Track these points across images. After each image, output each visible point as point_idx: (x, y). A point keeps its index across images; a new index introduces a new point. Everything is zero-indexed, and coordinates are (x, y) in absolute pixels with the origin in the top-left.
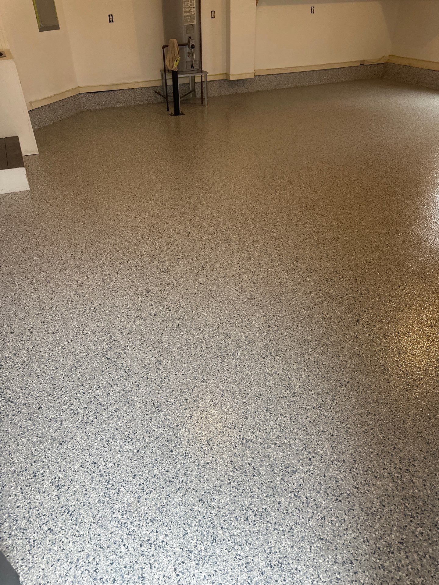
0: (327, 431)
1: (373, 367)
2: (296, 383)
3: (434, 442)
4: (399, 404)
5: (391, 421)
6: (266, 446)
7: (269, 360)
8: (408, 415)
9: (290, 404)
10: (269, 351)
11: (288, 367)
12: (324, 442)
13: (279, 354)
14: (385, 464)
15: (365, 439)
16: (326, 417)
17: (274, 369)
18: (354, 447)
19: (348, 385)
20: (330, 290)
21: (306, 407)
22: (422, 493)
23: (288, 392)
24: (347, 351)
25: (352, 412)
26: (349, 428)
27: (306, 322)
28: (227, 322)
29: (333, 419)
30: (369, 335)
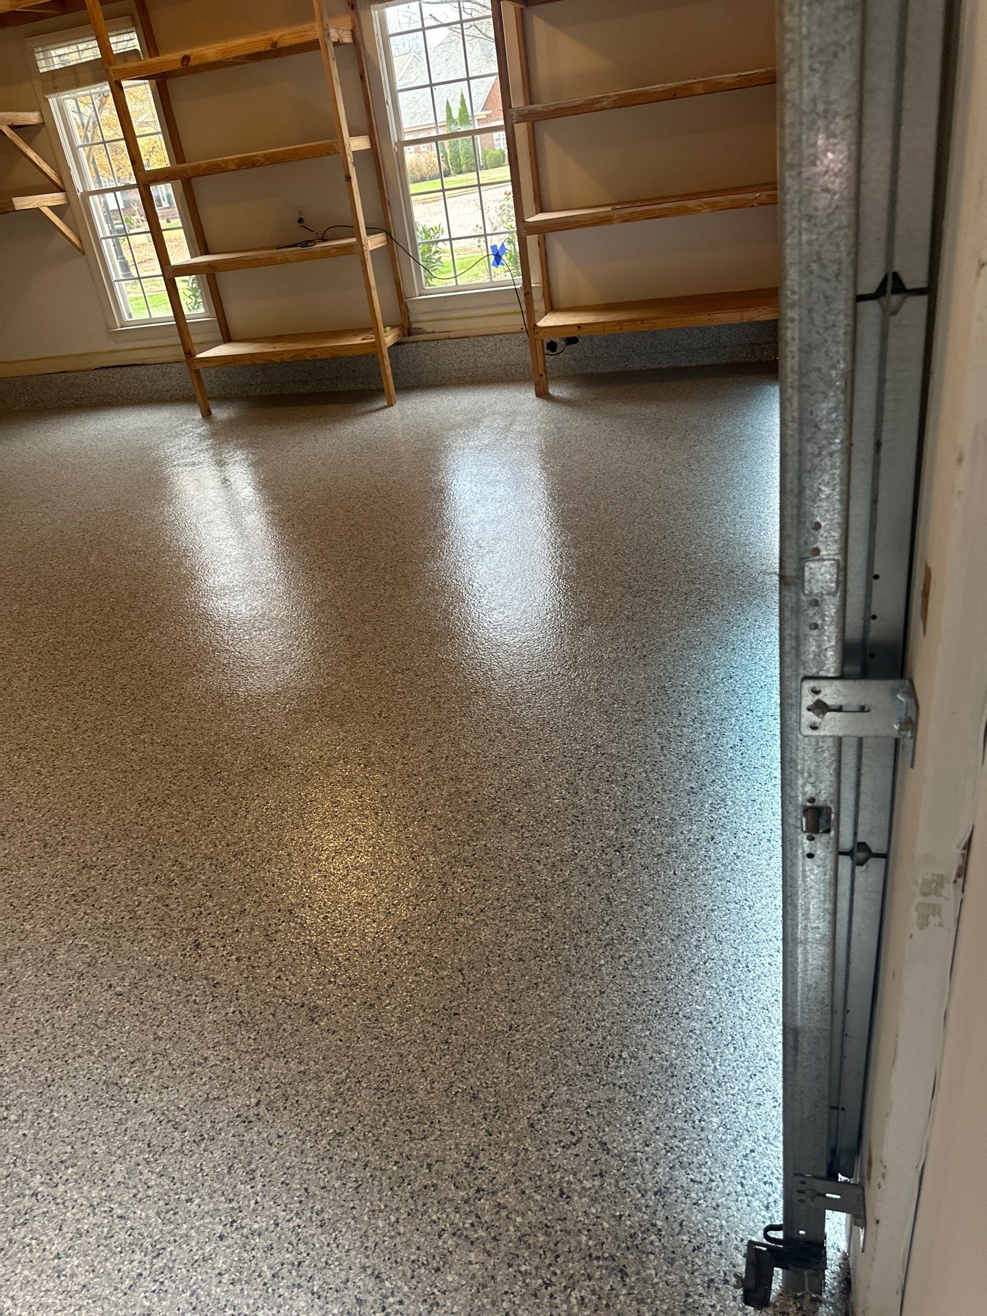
0: (282, 1265)
2: (144, 1214)
7: (40, 1218)
9: (162, 1283)
10: (27, 1192)
11: (102, 1190)
12: (290, 1302)
13: (60, 1174)
15: (368, 1204)
16: (259, 1235)
17: (69, 1230)
18: (358, 1244)
19: (262, 1109)
20: (96, 918)
21: (203, 1254)
23: (138, 1256)
24: (214, 1033)
25: (306, 1167)
27: (82, 1036)
29: (277, 1225)
30: (237, 959)
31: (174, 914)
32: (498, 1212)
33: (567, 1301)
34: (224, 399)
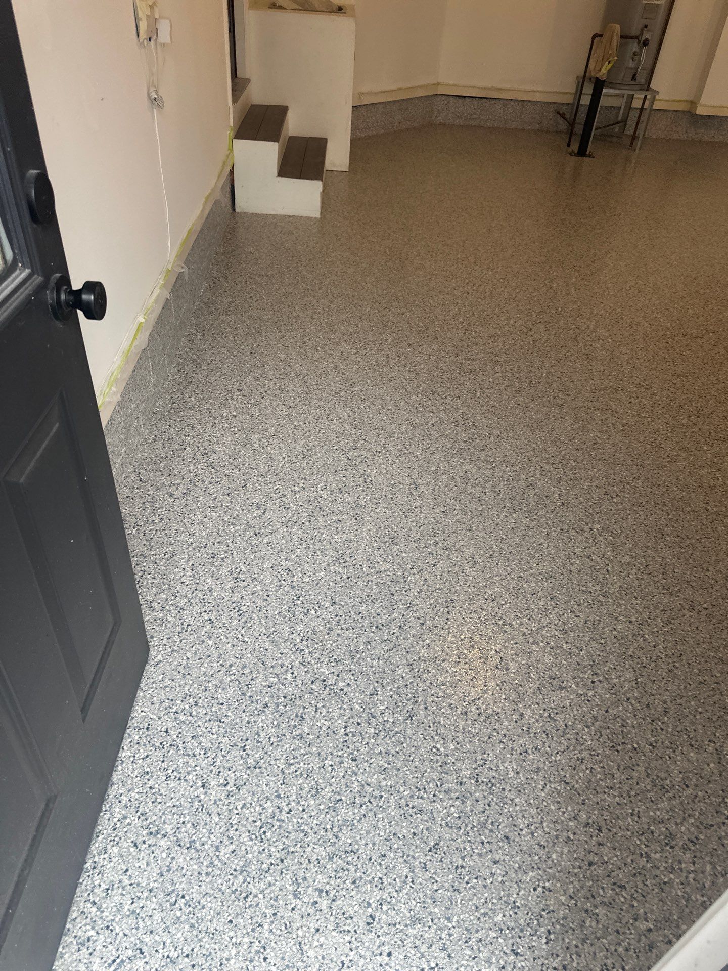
26: (677, 668)
28: (539, 467)
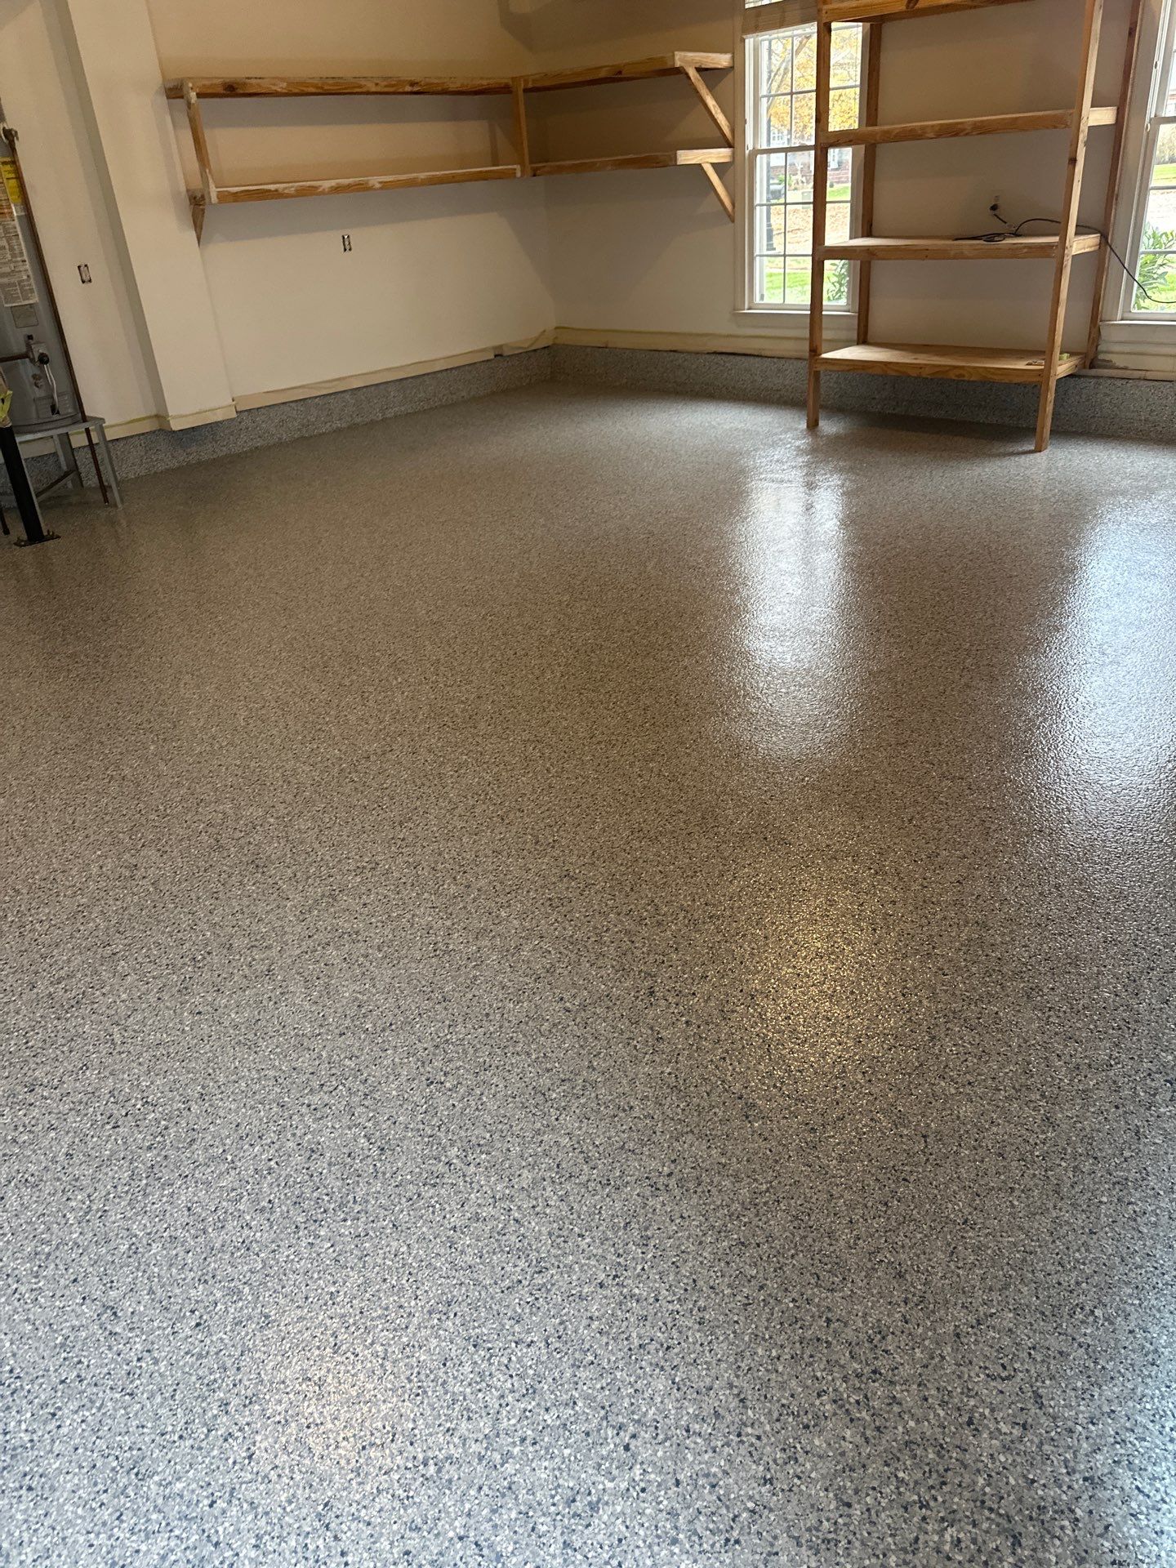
0: (652, 1340)
1: (717, 1110)
2: (537, 1228)
3: (912, 1265)
4: (807, 1191)
5: (800, 1249)
6: (497, 1457)
7: (447, 1187)
8: (835, 1214)
9: (537, 1299)
10: (443, 1158)
11: (507, 1187)
12: (650, 1379)
13: (475, 1156)
14: (818, 1379)
15: (753, 1326)
16: (638, 1301)
17: (469, 1210)
18: (731, 1359)
19: (672, 1182)
20: (565, 929)
21: (581, 1292)
22: (926, 1423)
23: (522, 1264)
24: (646, 1086)
25: (700, 1259)
26: (705, 1309)
27: (524, 1036)
29: (657, 1300)
30: (687, 1022)
31: (638, 953)
32: (890, 1404)
33: (941, 1533)
34: (837, 410)
